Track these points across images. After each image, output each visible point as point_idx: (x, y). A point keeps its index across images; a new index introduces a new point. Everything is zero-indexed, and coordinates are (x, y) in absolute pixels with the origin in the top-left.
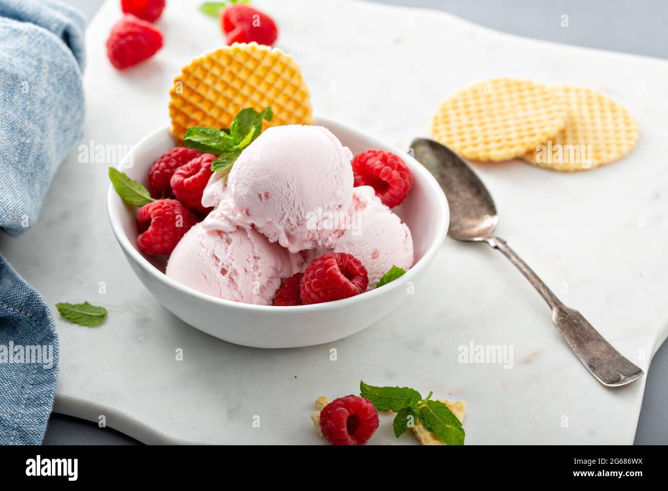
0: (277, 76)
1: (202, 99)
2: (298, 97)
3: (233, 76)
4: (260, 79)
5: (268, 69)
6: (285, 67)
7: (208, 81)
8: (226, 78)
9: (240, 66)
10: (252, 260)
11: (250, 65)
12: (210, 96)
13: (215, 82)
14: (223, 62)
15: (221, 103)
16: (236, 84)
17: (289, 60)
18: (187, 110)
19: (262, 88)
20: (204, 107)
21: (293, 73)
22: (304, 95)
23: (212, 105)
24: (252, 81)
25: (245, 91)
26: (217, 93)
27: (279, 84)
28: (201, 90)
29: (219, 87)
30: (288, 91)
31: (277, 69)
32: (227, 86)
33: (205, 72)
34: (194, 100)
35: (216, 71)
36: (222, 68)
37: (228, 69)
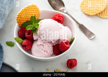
0: (33, 8)
1: (22, 18)
2: (37, 10)
3: (26, 12)
4: (31, 10)
5: (31, 8)
6: (34, 6)
7: (22, 15)
8: (25, 13)
9: (27, 10)
10: (48, 47)
11: (28, 9)
12: (23, 17)
13: (23, 15)
14: (24, 11)
15: (25, 17)
16: (27, 13)
17: (34, 5)
18: (20, 21)
19: (31, 11)
20: (23, 19)
21: (35, 6)
22: (38, 9)
23: (24, 18)
24: (29, 11)
25: (29, 13)
26: (24, 16)
27: (34, 9)
28: (22, 17)
29: (24, 15)
30: (36, 10)
31: (33, 7)
32: (25, 14)
33: (22, 14)
34: (21, 19)
35: (23, 13)
36: (24, 12)
37: (25, 11)
